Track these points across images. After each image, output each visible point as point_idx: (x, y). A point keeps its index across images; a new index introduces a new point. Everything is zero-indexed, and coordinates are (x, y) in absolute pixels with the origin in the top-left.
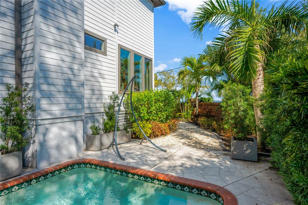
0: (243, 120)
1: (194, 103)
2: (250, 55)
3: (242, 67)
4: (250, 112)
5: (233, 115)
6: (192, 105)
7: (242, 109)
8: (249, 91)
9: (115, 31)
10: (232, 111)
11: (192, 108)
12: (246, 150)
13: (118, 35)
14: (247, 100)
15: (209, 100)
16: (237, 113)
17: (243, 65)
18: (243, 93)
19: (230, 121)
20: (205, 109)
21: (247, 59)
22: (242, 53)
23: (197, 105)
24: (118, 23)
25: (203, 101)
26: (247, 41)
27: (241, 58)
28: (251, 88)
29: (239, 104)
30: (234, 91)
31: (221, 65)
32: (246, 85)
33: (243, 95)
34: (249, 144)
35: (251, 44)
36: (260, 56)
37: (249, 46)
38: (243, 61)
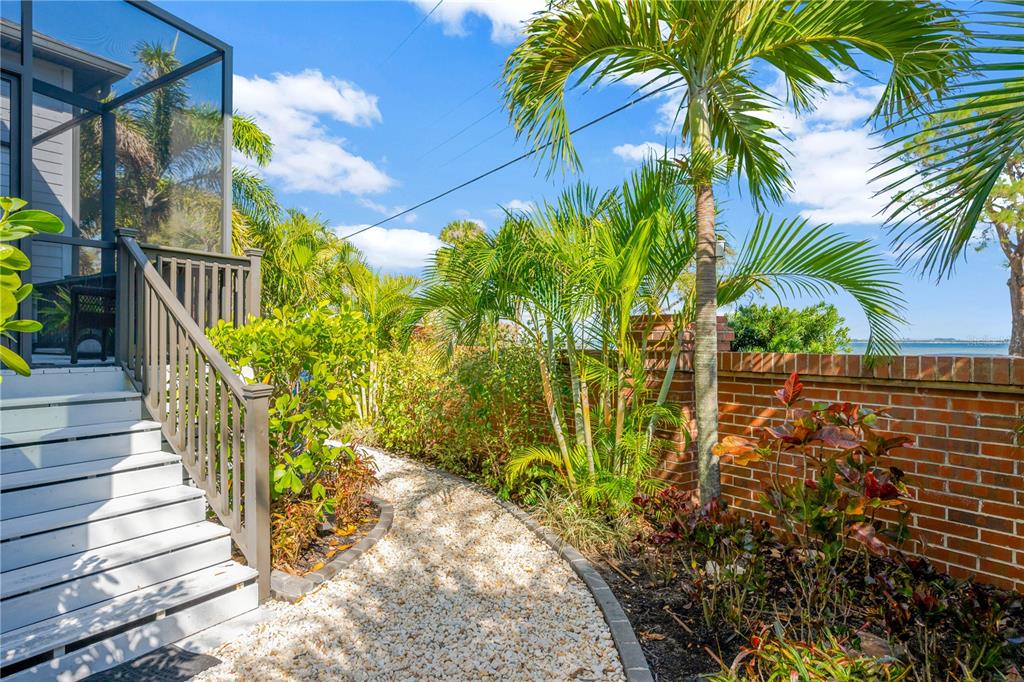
1: (673, 361)
6: (661, 373)
11: (659, 409)
23: (707, 381)
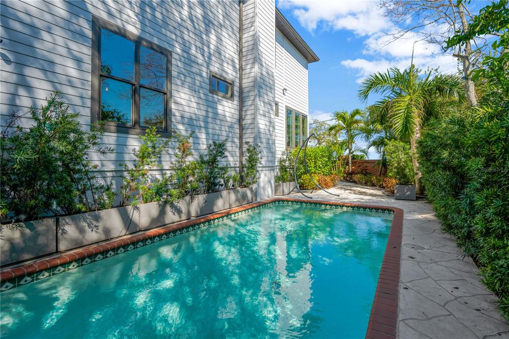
0: (404, 169)
1: (346, 160)
2: (409, 120)
3: (402, 130)
4: (410, 164)
5: (396, 165)
6: (345, 162)
7: (403, 160)
8: (408, 147)
9: (284, 94)
10: (395, 162)
11: (345, 166)
12: (407, 192)
13: (285, 97)
14: (407, 154)
15: (361, 158)
16: (399, 164)
17: (403, 127)
18: (403, 148)
19: (393, 170)
20: (360, 166)
21: (406, 122)
22: (402, 118)
23: (350, 162)
24: (287, 88)
25: (355, 159)
26: (406, 109)
27: (401, 122)
28: (410, 144)
29: (401, 157)
30: (396, 147)
31: (382, 124)
32: (406, 142)
33: (404, 150)
34: (409, 187)
35: (409, 112)
36: (417, 121)
37: (407, 113)
38: (403, 124)
